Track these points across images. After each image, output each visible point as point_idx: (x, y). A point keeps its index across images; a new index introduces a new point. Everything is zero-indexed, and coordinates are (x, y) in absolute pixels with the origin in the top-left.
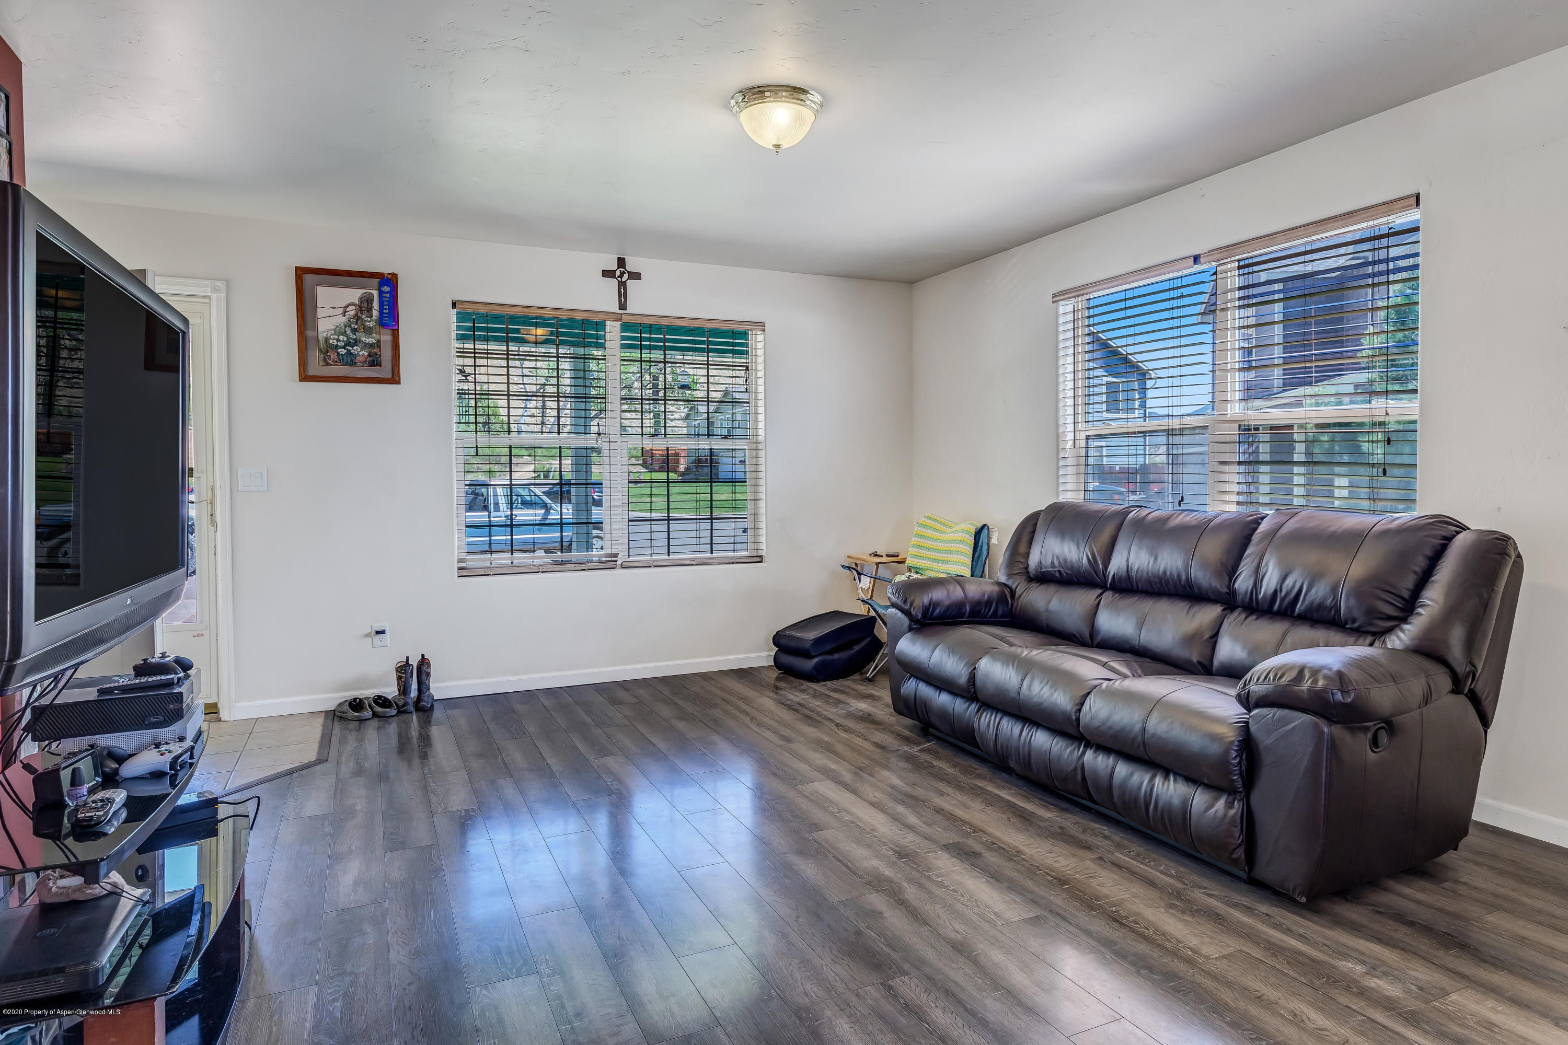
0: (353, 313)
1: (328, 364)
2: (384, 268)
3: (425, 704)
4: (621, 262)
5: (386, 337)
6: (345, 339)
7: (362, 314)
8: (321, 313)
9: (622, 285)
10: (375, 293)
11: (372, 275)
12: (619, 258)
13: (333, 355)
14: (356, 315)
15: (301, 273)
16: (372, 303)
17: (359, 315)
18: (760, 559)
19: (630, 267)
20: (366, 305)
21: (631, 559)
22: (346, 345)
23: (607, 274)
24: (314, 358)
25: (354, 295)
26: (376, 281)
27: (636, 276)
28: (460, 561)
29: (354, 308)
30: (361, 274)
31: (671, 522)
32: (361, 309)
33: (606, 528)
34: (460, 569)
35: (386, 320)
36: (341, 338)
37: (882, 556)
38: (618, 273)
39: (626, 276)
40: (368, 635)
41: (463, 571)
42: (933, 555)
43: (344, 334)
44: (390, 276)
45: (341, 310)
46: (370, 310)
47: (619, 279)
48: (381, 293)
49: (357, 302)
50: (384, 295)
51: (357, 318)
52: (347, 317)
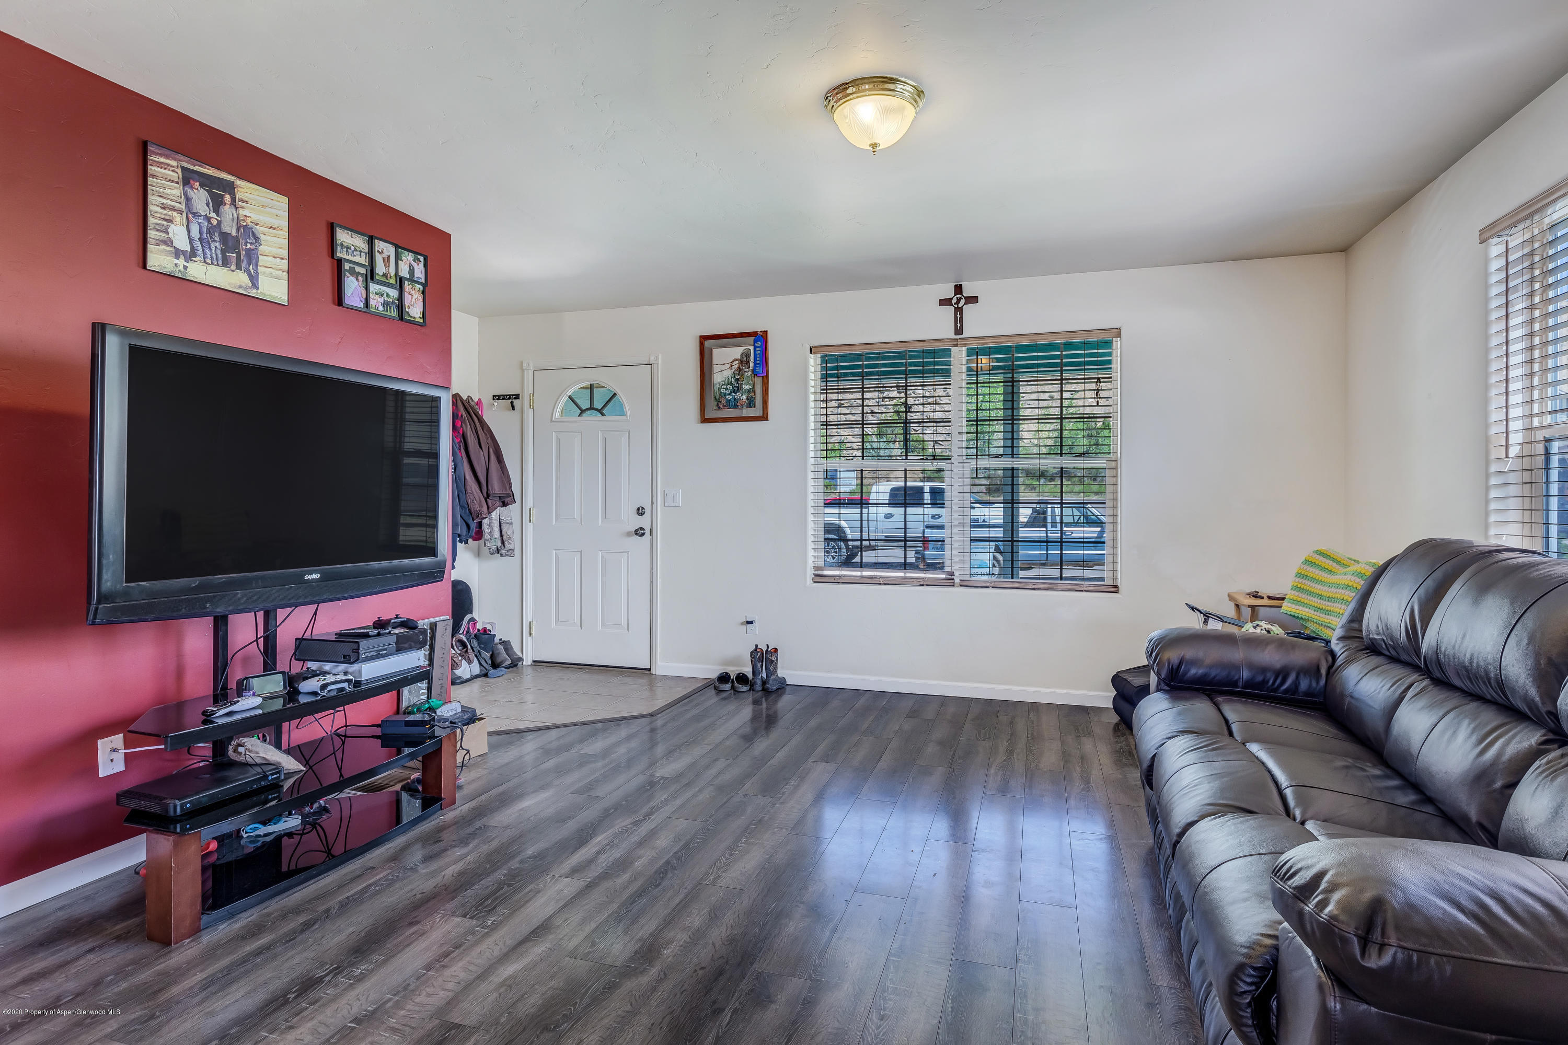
0: (736, 367)
1: (719, 408)
2: (758, 328)
3: (772, 686)
4: (958, 289)
5: (759, 381)
6: (731, 388)
7: (742, 366)
8: (716, 369)
9: (959, 310)
10: (752, 348)
11: (748, 335)
12: (956, 286)
13: (723, 402)
14: (739, 367)
15: (703, 338)
16: (749, 357)
17: (741, 367)
18: (1115, 589)
19: (966, 293)
20: (745, 359)
21: (972, 579)
22: (731, 392)
23: (944, 302)
24: (711, 404)
25: (736, 352)
26: (752, 339)
27: (973, 300)
28: (816, 568)
29: (737, 362)
30: (742, 335)
31: (1015, 543)
32: (742, 363)
33: (947, 547)
34: (816, 575)
35: (759, 370)
36: (728, 387)
37: (1263, 598)
38: (955, 300)
39: (963, 301)
40: (742, 624)
41: (819, 578)
42: (1315, 601)
43: (731, 384)
44: (761, 334)
45: (729, 366)
46: (748, 363)
47: (956, 306)
48: (755, 347)
49: (739, 357)
50: (757, 349)
51: (739, 369)
52: (733, 370)
